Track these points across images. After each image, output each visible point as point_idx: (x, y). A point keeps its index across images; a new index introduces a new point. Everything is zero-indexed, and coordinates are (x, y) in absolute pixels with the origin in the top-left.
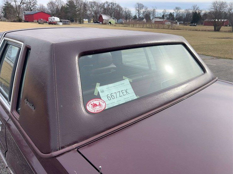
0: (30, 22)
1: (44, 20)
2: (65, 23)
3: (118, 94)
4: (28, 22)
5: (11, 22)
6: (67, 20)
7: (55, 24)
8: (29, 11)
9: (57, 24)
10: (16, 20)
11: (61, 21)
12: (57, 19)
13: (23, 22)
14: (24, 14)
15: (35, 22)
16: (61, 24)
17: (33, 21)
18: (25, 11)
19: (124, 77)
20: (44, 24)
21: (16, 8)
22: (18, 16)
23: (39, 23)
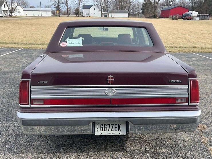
0: (165, 18)
1: (180, 15)
2: (203, 18)
3: (75, 43)
4: (162, 18)
5: (147, 18)
6: (207, 15)
7: (190, 20)
8: (167, 6)
9: (193, 20)
10: (151, 16)
11: (198, 16)
12: (195, 14)
13: (158, 18)
14: (161, 9)
15: (170, 18)
16: (198, 19)
17: (168, 17)
18: (163, 7)
19: (81, 37)
20: (179, 19)
21: (154, 3)
22: (154, 13)
23: (173, 19)
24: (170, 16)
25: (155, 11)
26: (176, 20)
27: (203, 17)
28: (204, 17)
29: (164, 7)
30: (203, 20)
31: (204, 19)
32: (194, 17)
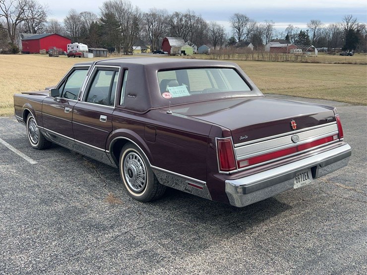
0: (33, 53)
1: (58, 49)
2: (98, 55)
3: (179, 92)
6: (103, 49)
7: (80, 57)
8: (30, 33)
9: (84, 57)
10: (7, 49)
11: (90, 51)
12: (83, 47)
13: (20, 53)
14: (21, 38)
15: (43, 54)
16: (91, 55)
17: (38, 53)
18: (23, 34)
19: (183, 84)
20: (60, 56)
21: (9, 28)
22: (11, 44)
23: (51, 55)
24: (41, 51)
25: (13, 42)
26: (57, 58)
27: (98, 52)
28: (100, 54)
29: (25, 35)
30: (98, 58)
31: (100, 57)
32: (85, 54)
